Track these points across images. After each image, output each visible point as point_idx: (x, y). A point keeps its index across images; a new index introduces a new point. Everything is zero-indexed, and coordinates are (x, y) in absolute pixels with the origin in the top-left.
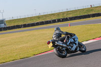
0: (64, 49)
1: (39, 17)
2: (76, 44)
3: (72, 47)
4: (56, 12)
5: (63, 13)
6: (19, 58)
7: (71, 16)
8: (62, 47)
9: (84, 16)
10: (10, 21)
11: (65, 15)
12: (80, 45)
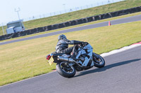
0: (71, 65)
1: (69, 15)
2: (89, 57)
3: (83, 62)
4: (94, 6)
5: (104, 7)
6: (33, 75)
7: (114, 10)
8: (68, 62)
9: (132, 9)
10: (30, 22)
11: (106, 9)
12: (96, 58)
